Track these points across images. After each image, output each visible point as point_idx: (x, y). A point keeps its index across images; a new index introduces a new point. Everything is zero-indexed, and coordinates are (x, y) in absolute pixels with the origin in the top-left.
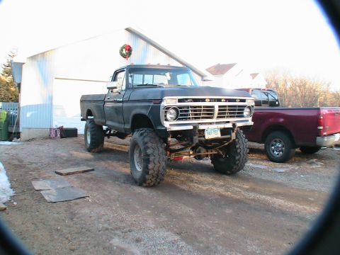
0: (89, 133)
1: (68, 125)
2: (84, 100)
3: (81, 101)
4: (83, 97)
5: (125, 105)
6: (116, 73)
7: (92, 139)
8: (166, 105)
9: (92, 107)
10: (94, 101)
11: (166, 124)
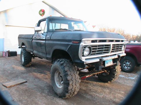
0: (23, 56)
1: (12, 50)
2: (20, 37)
3: (19, 38)
4: (20, 35)
5: (47, 42)
6: (40, 22)
7: (25, 59)
8: (84, 45)
9: (24, 41)
10: (26, 38)
11: (83, 59)
